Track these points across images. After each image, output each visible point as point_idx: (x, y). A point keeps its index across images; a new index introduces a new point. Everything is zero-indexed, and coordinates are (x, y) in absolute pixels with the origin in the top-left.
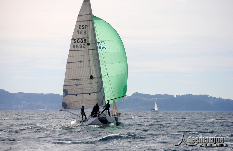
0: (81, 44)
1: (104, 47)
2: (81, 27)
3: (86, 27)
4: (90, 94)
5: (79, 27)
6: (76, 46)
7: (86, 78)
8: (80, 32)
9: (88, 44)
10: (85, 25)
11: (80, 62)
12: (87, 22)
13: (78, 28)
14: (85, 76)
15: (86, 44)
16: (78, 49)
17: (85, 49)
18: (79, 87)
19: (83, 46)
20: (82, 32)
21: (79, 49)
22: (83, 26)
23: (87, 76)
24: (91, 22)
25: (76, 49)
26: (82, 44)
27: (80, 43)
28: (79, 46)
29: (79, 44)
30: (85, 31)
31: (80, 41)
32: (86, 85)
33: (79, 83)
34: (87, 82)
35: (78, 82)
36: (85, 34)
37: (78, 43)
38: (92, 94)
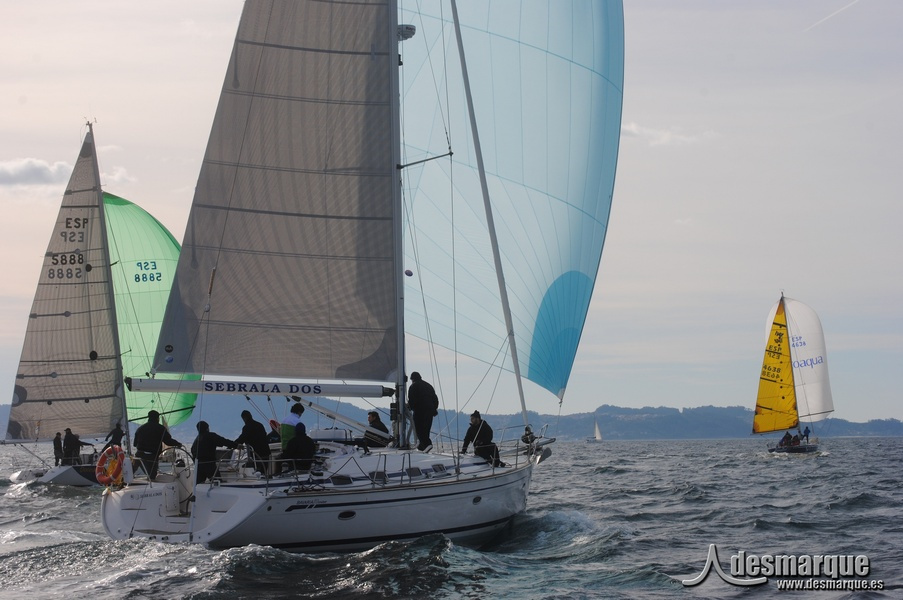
0: (71, 266)
1: (155, 276)
2: (73, 224)
3: (84, 223)
4: (87, 400)
5: (68, 223)
6: (56, 273)
7: (81, 358)
8: (69, 236)
9: (89, 268)
10: (81, 218)
11: (67, 314)
12: (86, 209)
13: (65, 225)
14: (77, 353)
15: (82, 267)
16: (62, 281)
17: (78, 280)
18: (58, 380)
19: (74, 273)
20: (74, 235)
21: (65, 280)
22: (77, 220)
23: (82, 354)
24: (97, 209)
25: (56, 280)
26: (73, 267)
27: (68, 266)
28: (65, 273)
29: (65, 268)
30: (82, 233)
31: (68, 259)
32: (80, 376)
33: (61, 370)
34: (83, 368)
35: (58, 368)
36: (82, 241)
37: (63, 264)
38: (94, 400)
